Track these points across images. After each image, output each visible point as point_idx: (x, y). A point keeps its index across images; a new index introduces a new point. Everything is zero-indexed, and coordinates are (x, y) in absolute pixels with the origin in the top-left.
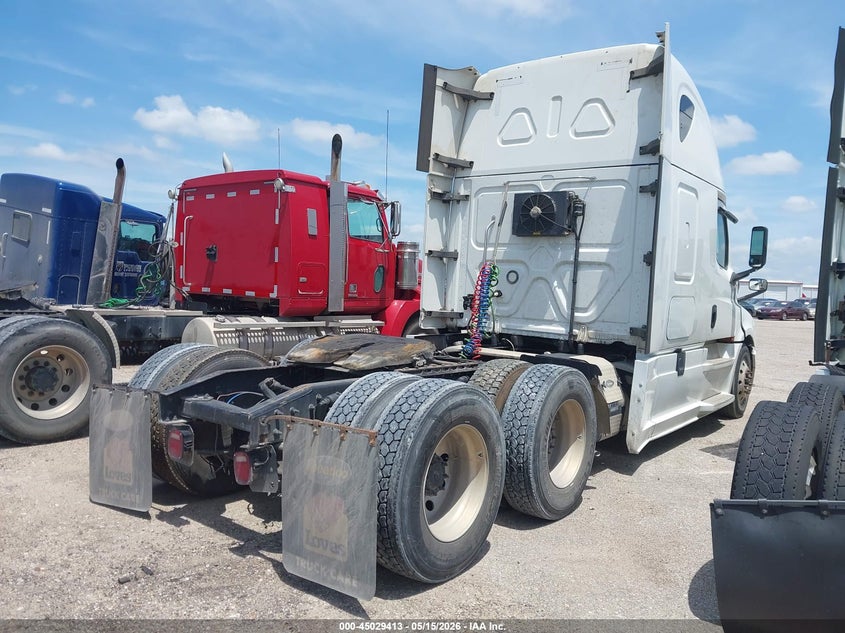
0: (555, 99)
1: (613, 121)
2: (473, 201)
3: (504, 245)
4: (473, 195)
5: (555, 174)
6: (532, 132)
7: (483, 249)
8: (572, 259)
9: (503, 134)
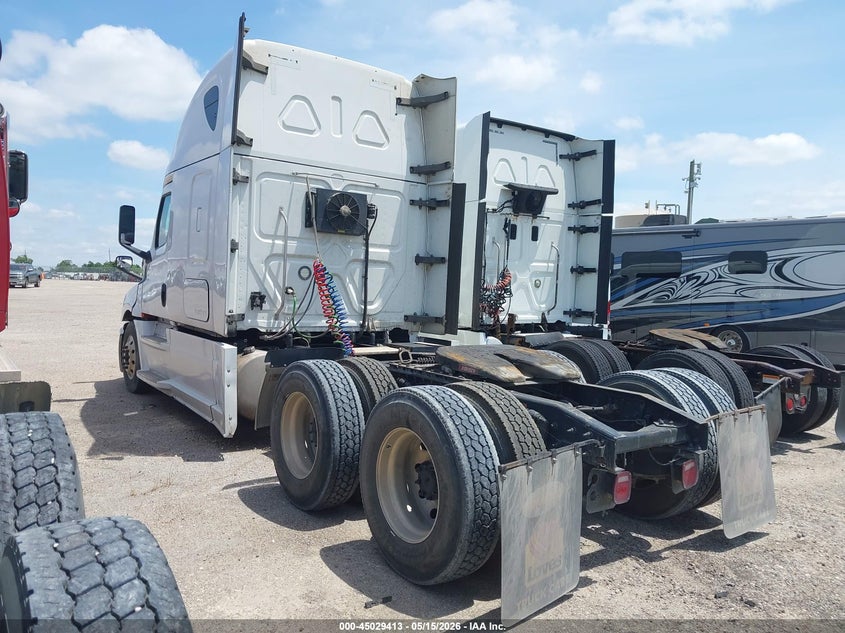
0: (334, 98)
1: (387, 137)
2: (255, 185)
3: (293, 238)
4: (254, 178)
5: (345, 175)
6: (316, 125)
7: (270, 241)
8: (362, 257)
9: (284, 118)
